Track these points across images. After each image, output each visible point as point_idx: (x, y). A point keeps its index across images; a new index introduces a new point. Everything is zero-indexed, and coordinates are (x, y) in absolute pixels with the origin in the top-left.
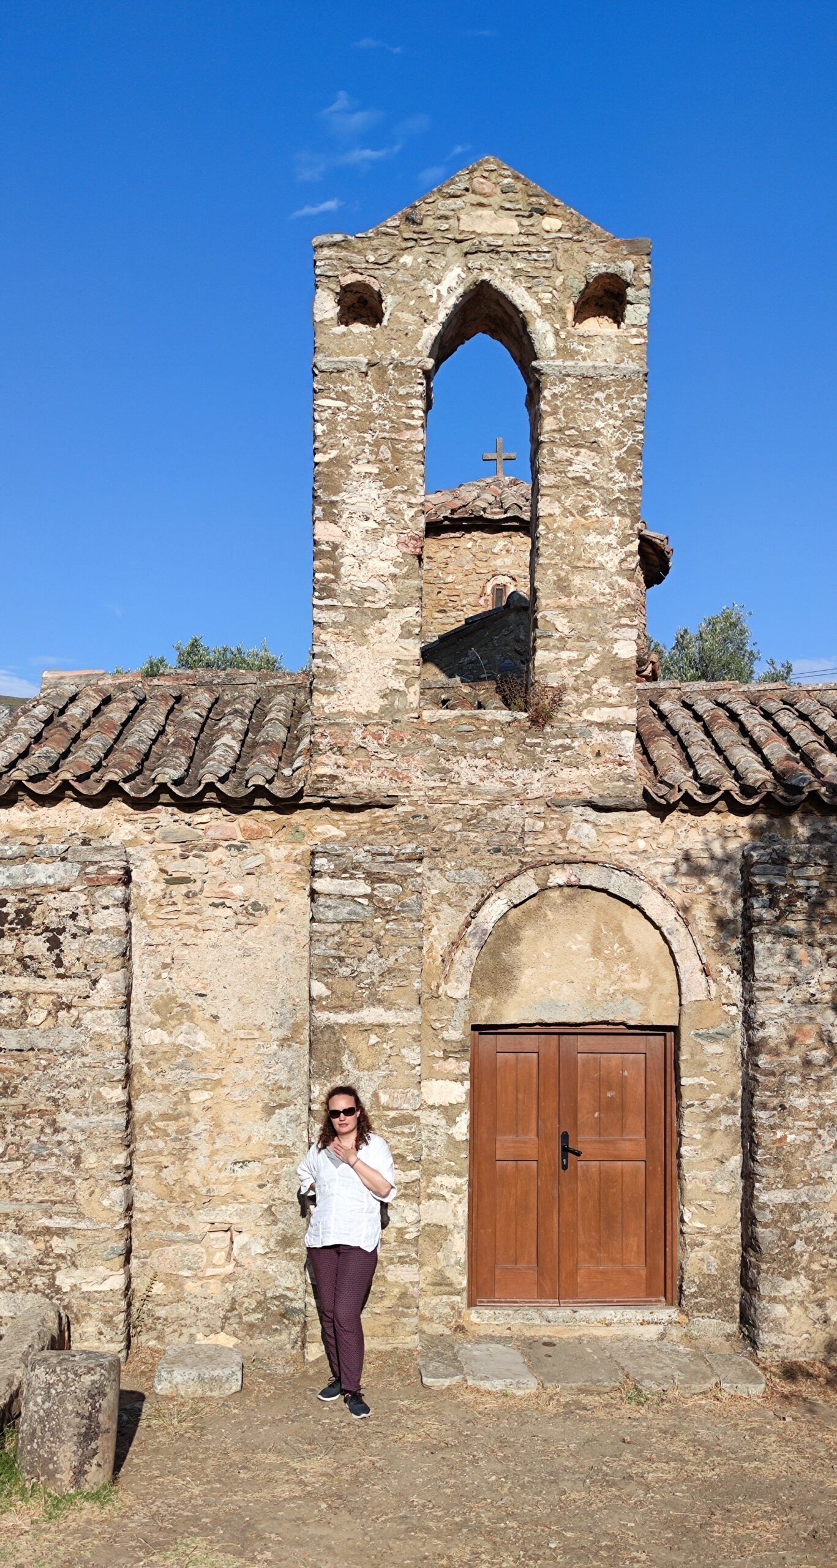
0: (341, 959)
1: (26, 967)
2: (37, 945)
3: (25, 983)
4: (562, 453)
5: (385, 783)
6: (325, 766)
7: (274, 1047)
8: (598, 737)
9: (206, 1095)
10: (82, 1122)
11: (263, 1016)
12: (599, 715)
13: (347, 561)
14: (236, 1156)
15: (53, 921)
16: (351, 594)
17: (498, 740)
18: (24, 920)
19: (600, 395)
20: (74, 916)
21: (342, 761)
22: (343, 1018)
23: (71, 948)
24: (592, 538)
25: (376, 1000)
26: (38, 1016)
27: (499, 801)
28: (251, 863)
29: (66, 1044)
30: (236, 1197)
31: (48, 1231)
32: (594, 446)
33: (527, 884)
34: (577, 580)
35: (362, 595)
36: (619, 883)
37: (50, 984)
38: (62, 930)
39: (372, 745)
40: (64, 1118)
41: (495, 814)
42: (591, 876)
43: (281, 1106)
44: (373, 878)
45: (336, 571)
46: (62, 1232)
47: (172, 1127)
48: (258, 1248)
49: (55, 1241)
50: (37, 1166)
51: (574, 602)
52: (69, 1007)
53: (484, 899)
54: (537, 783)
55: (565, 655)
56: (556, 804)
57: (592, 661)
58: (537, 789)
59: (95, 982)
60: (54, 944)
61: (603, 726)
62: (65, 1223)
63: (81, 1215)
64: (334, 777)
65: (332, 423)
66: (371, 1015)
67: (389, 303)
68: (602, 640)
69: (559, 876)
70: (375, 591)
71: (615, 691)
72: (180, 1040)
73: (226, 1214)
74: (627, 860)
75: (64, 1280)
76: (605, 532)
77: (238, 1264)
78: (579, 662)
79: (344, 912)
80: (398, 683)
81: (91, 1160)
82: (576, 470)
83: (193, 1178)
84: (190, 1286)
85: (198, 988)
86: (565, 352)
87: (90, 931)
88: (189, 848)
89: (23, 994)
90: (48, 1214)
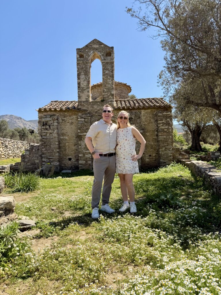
0: (81, 128)
1: (46, 129)
2: (48, 127)
3: (46, 131)
5: (86, 109)
7: (75, 138)
9: (68, 144)
10: (53, 146)
11: (74, 135)
13: (81, 84)
14: (71, 150)
16: (82, 88)
17: (99, 103)
18: (46, 124)
19: (109, 64)
21: (81, 106)
22: (82, 134)
23: (51, 127)
24: (108, 80)
26: (48, 135)
27: (99, 110)
28: (71, 118)
29: (51, 138)
30: (71, 155)
32: (108, 70)
34: (107, 85)
37: (49, 131)
38: (50, 125)
39: (85, 104)
40: (52, 146)
41: (99, 112)
43: (76, 145)
44: (84, 119)
45: (80, 85)
47: (64, 147)
49: (51, 159)
50: (48, 151)
51: (107, 87)
52: (51, 134)
55: (106, 94)
59: (54, 131)
61: (110, 101)
63: (53, 156)
64: (80, 108)
66: (85, 134)
67: (85, 55)
68: (110, 92)
70: (84, 87)
71: (112, 97)
72: (65, 138)
75: (52, 164)
76: (110, 79)
77: (72, 162)
78: (108, 94)
79: (81, 122)
80: (88, 98)
81: (54, 150)
82: (106, 72)
83: (66, 153)
84: (67, 165)
85: (66, 132)
86: (105, 60)
87: (53, 125)
88: (65, 117)
89: (46, 133)
90: (50, 156)
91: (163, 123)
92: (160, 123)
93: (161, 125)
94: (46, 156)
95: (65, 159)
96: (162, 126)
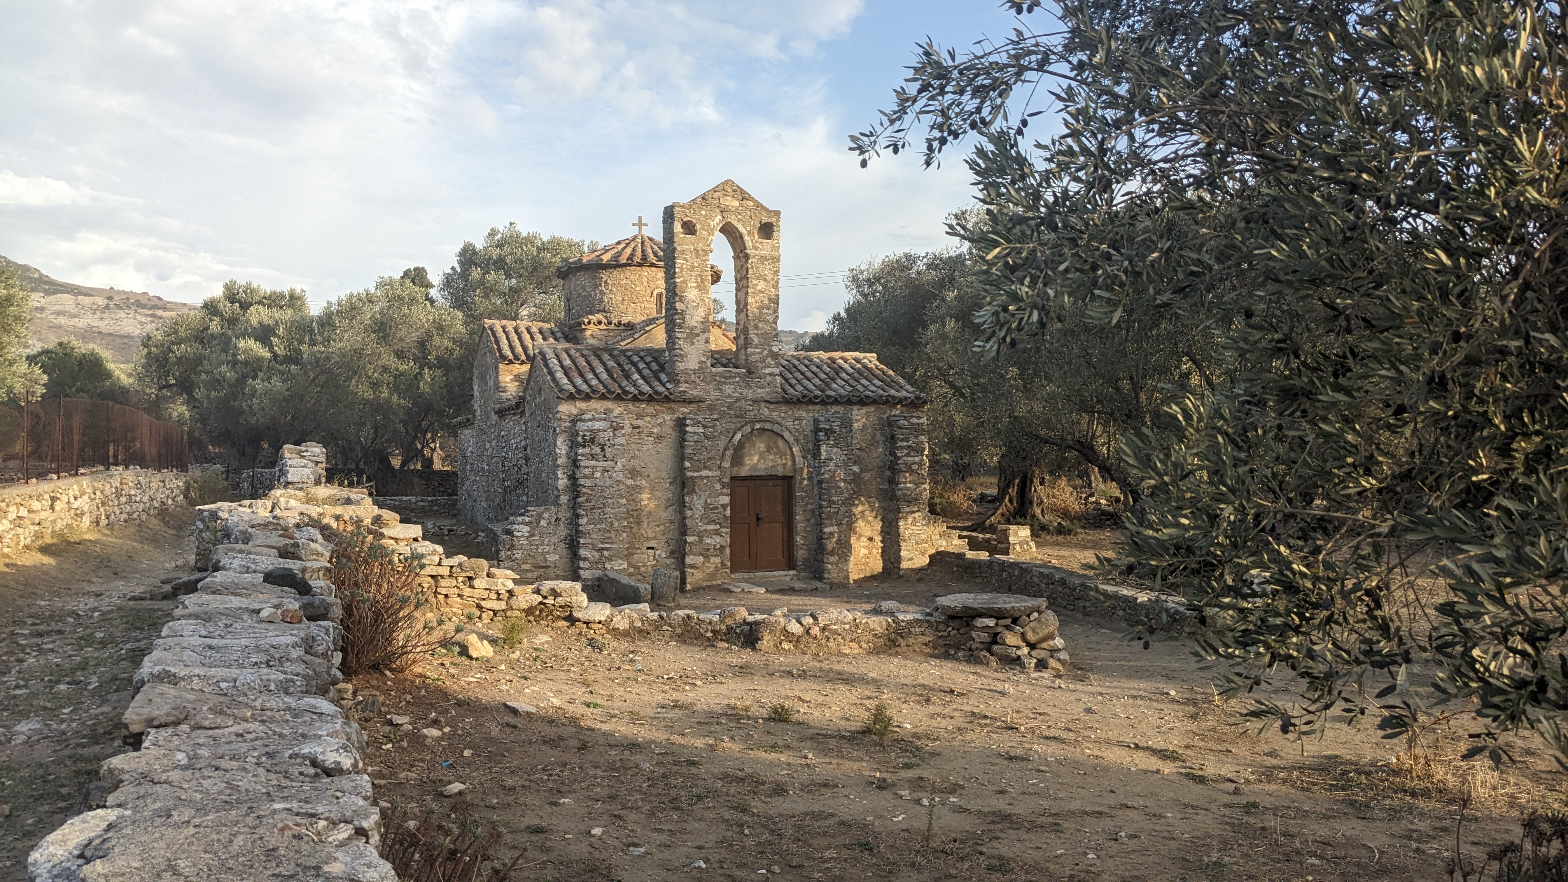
0: (695, 454)
1: (592, 458)
2: (597, 450)
3: (593, 463)
4: (755, 282)
5: (702, 394)
6: (683, 387)
7: (671, 486)
8: (769, 378)
9: (646, 503)
10: (612, 511)
11: (664, 474)
12: (767, 371)
13: (687, 317)
14: (656, 523)
15: (601, 441)
16: (689, 328)
17: (738, 380)
18: (592, 441)
19: (767, 263)
20: (609, 440)
21: (688, 386)
22: (696, 474)
23: (608, 451)
24: (765, 311)
25: (706, 468)
26: (598, 475)
27: (738, 400)
28: (659, 421)
29: (607, 484)
30: (655, 538)
31: (603, 549)
32: (765, 280)
33: (748, 429)
34: (760, 325)
35: (692, 328)
36: (776, 428)
37: (601, 464)
38: (605, 445)
39: (698, 381)
40: (607, 510)
41: (737, 405)
42: (768, 426)
43: (670, 506)
44: (704, 427)
45: (684, 320)
46: (607, 549)
47: (635, 514)
48: (664, 555)
50: (598, 526)
51: (760, 333)
52: (607, 471)
53: (735, 433)
54: (749, 393)
55: (757, 351)
56: (755, 401)
57: (766, 352)
58: (750, 396)
59: (616, 463)
60: (603, 450)
61: (770, 374)
62: (608, 546)
63: (612, 543)
64: (686, 392)
65: (682, 268)
66: (705, 473)
67: (698, 226)
68: (769, 346)
69: (758, 426)
70: (696, 327)
71: (773, 363)
72: (638, 483)
73: (652, 544)
74: (779, 420)
75: (608, 566)
76: (769, 309)
77: (657, 561)
78: (761, 353)
79: (696, 438)
80: (705, 359)
81: (616, 524)
82: (759, 288)
83: (643, 531)
84: (643, 569)
86: (756, 248)
87: (614, 445)
88: (640, 416)
89: (593, 467)
90: (603, 543)
91: (909, 447)
92: (902, 448)
93: (905, 451)
94: (590, 541)
95: (639, 551)
96: (908, 455)
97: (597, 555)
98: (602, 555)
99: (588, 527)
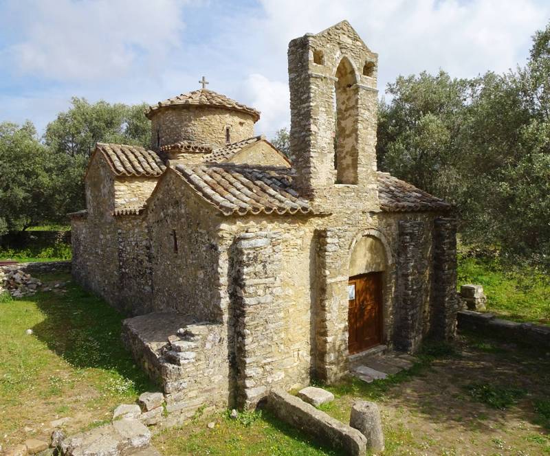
0: (333, 263)
1: (256, 275)
3: (257, 281)
5: (330, 207)
6: (318, 202)
7: (308, 291)
8: (372, 193)
9: (293, 309)
10: (273, 326)
12: (370, 187)
13: (319, 138)
16: (319, 148)
17: (353, 194)
18: (256, 259)
20: (269, 257)
21: (321, 200)
22: (333, 280)
24: (369, 136)
25: (340, 274)
27: (354, 212)
29: (269, 300)
30: (299, 340)
31: (265, 364)
32: (369, 110)
33: (360, 236)
35: (322, 149)
36: (377, 234)
38: (266, 262)
42: (372, 232)
45: (316, 140)
46: (269, 364)
48: (305, 354)
49: (267, 367)
50: (262, 343)
51: (365, 154)
52: (269, 287)
53: (352, 240)
54: (361, 206)
55: (364, 169)
56: (364, 212)
59: (276, 278)
61: (372, 190)
64: (319, 206)
65: (314, 94)
67: (325, 58)
68: (371, 166)
69: (366, 233)
70: (325, 147)
71: (374, 180)
72: (286, 293)
73: (297, 346)
75: (270, 380)
77: (300, 361)
78: (366, 171)
79: (333, 248)
80: (330, 177)
82: (365, 116)
84: (290, 370)
86: (362, 82)
87: (274, 261)
89: (256, 285)
90: (265, 358)
91: (450, 243)
94: (254, 359)
95: (287, 355)
96: (449, 249)
97: (260, 370)
98: (265, 370)
99: (253, 346)
